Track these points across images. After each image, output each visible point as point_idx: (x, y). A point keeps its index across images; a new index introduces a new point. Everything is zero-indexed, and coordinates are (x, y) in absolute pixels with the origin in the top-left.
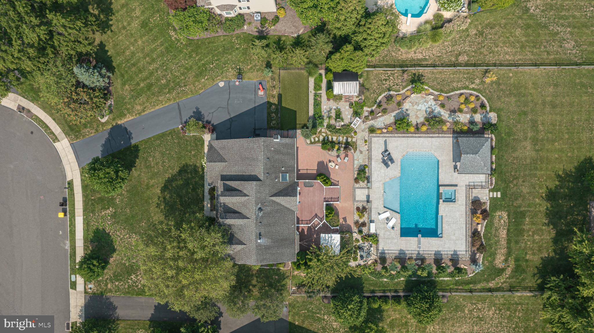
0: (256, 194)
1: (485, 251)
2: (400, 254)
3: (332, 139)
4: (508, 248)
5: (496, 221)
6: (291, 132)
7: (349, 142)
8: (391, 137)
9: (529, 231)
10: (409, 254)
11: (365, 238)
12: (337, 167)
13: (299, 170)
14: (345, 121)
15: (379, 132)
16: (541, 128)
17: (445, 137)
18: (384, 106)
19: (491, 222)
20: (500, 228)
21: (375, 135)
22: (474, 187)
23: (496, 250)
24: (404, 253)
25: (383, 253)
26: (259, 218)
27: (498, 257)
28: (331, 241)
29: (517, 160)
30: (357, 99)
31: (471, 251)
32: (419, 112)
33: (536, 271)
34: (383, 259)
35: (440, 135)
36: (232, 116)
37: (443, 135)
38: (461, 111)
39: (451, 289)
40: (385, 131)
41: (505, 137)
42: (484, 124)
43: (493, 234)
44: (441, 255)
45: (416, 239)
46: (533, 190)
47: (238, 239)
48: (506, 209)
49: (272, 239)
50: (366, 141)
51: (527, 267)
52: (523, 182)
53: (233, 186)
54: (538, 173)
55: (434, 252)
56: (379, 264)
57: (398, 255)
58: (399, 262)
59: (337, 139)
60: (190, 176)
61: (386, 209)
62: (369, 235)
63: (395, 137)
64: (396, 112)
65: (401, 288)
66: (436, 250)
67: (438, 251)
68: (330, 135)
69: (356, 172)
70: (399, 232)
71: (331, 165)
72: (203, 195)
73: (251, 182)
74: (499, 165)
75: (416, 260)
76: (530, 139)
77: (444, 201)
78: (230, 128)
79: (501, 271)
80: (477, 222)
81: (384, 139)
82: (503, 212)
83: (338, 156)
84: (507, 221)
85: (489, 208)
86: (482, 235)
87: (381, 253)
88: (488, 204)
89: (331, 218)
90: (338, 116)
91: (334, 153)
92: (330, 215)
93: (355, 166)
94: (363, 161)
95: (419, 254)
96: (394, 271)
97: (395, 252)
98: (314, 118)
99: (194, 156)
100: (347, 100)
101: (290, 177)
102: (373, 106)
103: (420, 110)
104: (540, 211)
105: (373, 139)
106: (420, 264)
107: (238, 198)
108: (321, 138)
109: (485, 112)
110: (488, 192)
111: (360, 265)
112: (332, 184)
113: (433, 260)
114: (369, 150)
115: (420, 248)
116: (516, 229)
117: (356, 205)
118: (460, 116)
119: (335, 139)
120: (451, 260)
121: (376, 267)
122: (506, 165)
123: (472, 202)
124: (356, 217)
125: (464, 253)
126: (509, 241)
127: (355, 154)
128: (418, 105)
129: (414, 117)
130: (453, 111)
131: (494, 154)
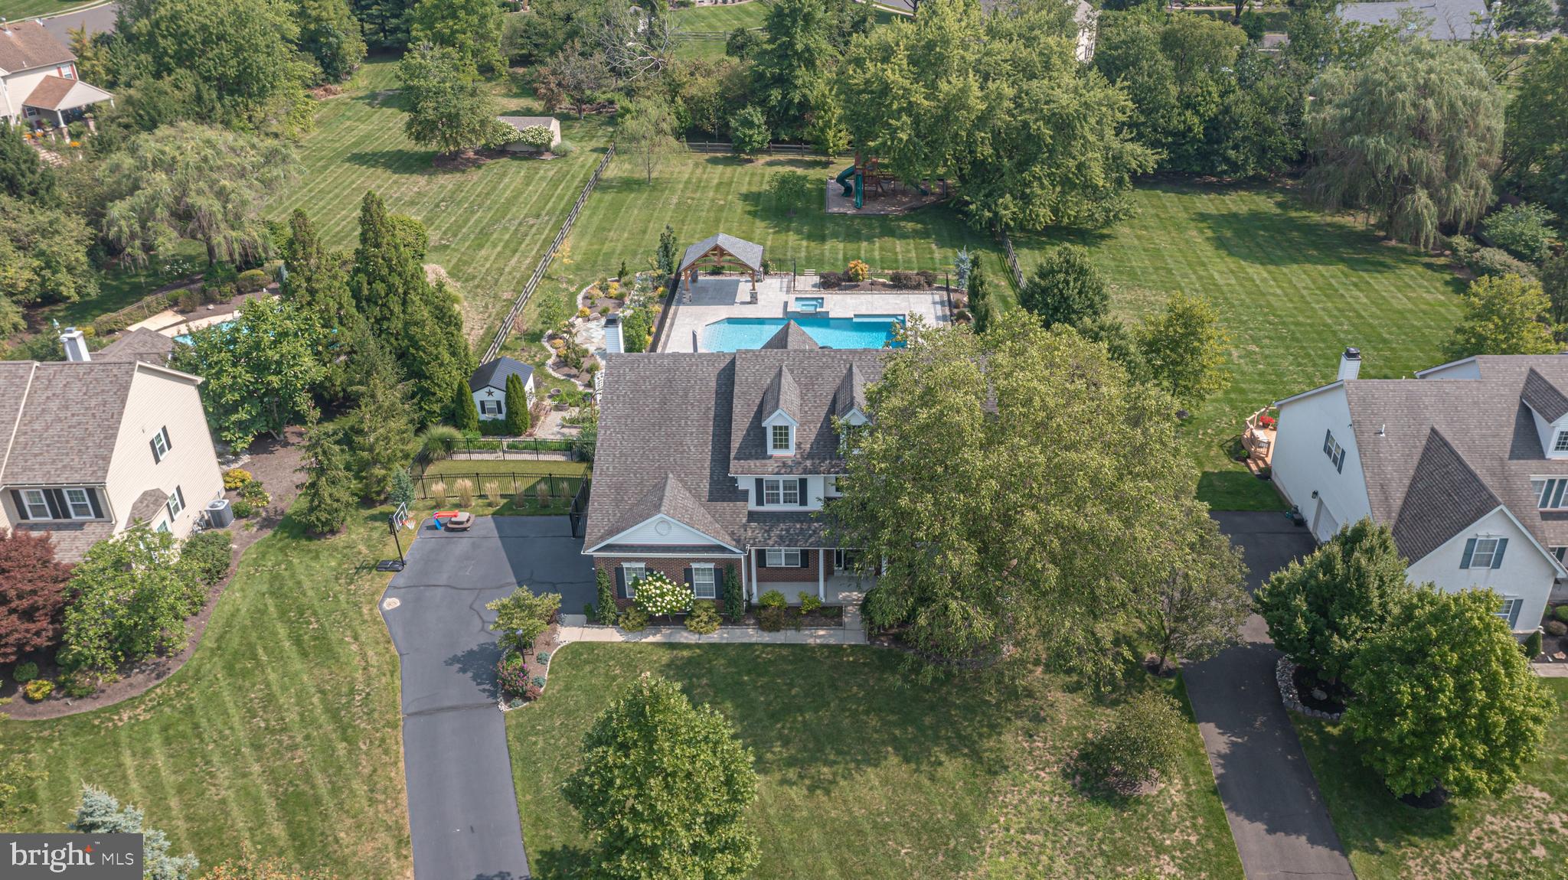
17: (676, 312)
22: (791, 287)
35: (670, 315)
37: (672, 312)
72: (782, 645)
110: (802, 277)
125: (934, 296)
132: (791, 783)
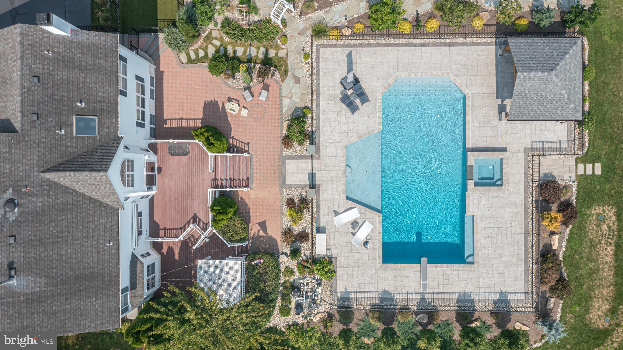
1: (568, 293)
2: (382, 300)
3: (235, 52)
4: (616, 284)
5: (591, 227)
6: (145, 39)
7: (270, 59)
8: (361, 45)
10: (403, 300)
11: (305, 267)
12: (244, 113)
13: (165, 121)
14: (260, 12)
15: (335, 34)
17: (479, 44)
19: (580, 229)
20: (600, 242)
21: (326, 42)
22: (543, 152)
23: (591, 289)
24: (392, 299)
25: (345, 298)
26: (7, 225)
27: (596, 304)
28: (221, 275)
31: (537, 294)
34: (345, 312)
35: (468, 40)
37: (474, 40)
40: (347, 32)
41: (610, 43)
42: (564, 13)
43: (585, 255)
44: (473, 301)
45: (416, 267)
48: (613, 201)
50: (307, 56)
55: (456, 297)
56: (336, 324)
57: (377, 301)
58: (379, 319)
59: (245, 52)
61: (350, 204)
62: (315, 261)
63: (370, 45)
66: (462, 291)
67: (465, 294)
68: (230, 43)
69: (285, 124)
70: (379, 252)
71: (231, 108)
74: (597, 104)
75: (417, 313)
77: (476, 184)
79: (602, 336)
80: (552, 229)
81: (347, 50)
82: (606, 208)
83: (248, 88)
84: (615, 227)
85: (577, 199)
86: (561, 258)
87: (342, 299)
88: (575, 188)
89: (225, 222)
91: (238, 81)
92: (220, 217)
93: (284, 110)
94: (301, 100)
95: (423, 299)
96: (369, 337)
97: (371, 295)
98: (193, 6)
101: (101, 125)
105: (322, 50)
106: (425, 321)
108: (211, 51)
110: (574, 163)
111: (295, 324)
112: (232, 149)
113: (454, 313)
114: (315, 75)
115: (424, 286)
117: (287, 194)
119: (240, 52)
120: (492, 313)
121: (330, 330)
122: (612, 104)
123: (540, 186)
124: (287, 222)
125: (522, 297)
126: (619, 271)
127: (283, 85)
129: (411, 1)
131: (587, 79)
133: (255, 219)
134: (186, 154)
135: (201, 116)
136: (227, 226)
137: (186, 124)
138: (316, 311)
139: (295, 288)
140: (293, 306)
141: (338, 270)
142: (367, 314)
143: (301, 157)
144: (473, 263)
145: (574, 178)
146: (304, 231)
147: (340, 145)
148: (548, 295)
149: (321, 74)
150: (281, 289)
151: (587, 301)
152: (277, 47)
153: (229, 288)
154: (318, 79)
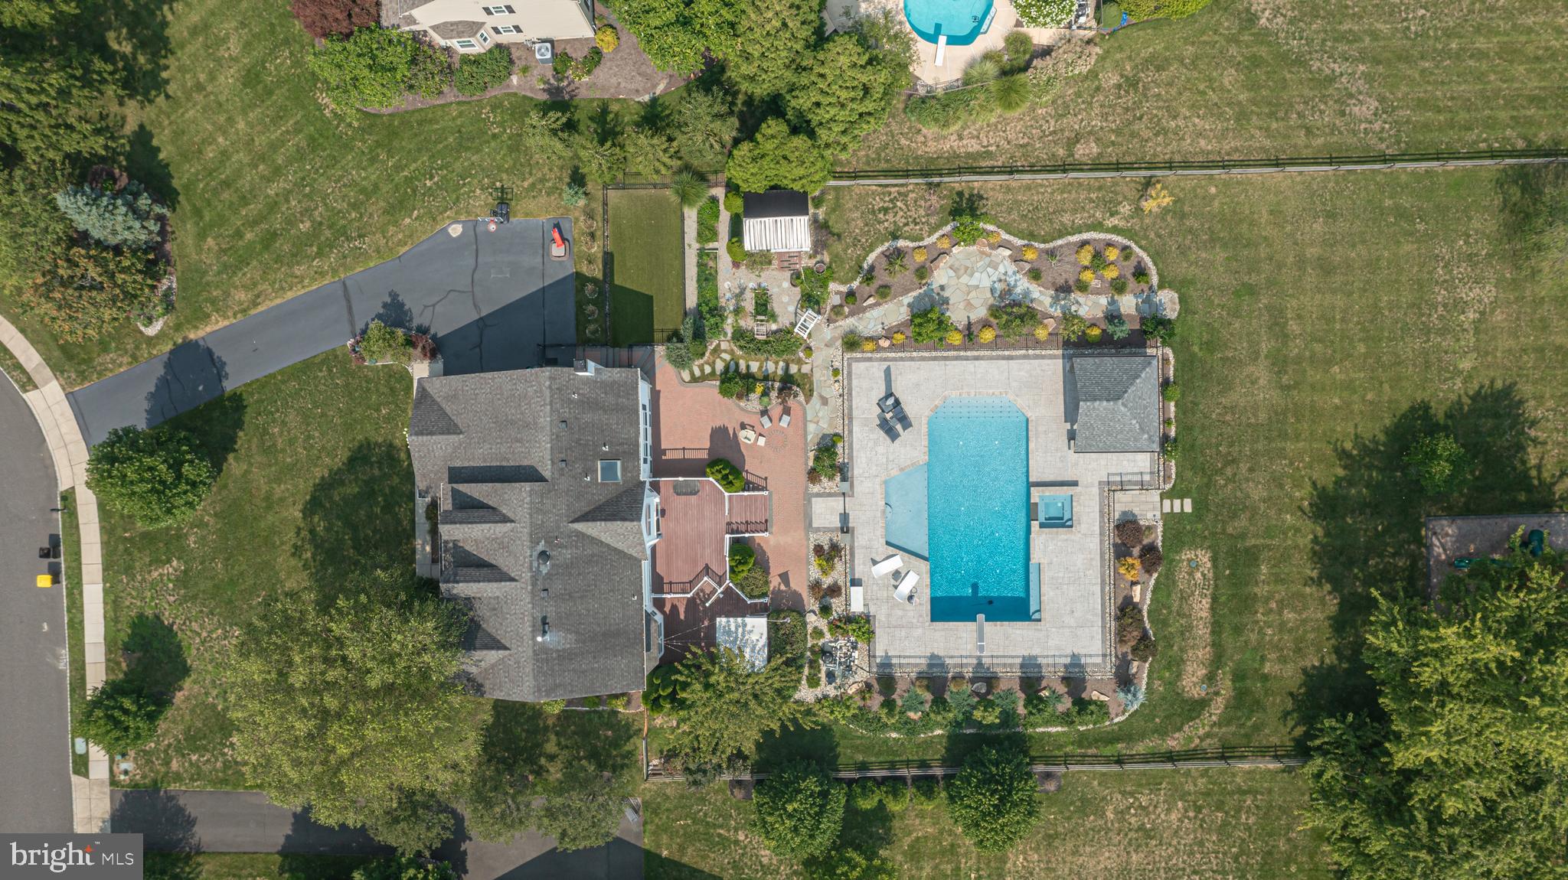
0: (531, 515)
1: (1154, 655)
2: (930, 666)
3: (748, 367)
4: (1214, 645)
5: (1182, 575)
6: (639, 352)
7: (792, 376)
8: (902, 359)
9: (1267, 600)
10: (956, 666)
11: (838, 627)
12: (762, 441)
13: (664, 452)
14: (780, 319)
15: (870, 346)
16: (1293, 327)
17: (1043, 357)
18: (882, 277)
19: (1167, 578)
20: (1193, 594)
21: (859, 355)
22: (1122, 486)
23: (1182, 650)
24: (943, 665)
25: (886, 664)
26: (540, 578)
27: (1189, 669)
28: (743, 635)
29: (1234, 414)
30: (811, 263)
31: (1117, 656)
32: (973, 294)
33: (1290, 705)
34: (886, 681)
35: (1030, 352)
36: (483, 314)
37: (1038, 352)
38: (1083, 287)
39: (1066, 755)
40: (885, 343)
41: (1200, 354)
42: (1143, 320)
43: (1175, 609)
44: (1039, 666)
45: (971, 626)
46: (1276, 492)
47: (490, 635)
48: (1207, 544)
49: (577, 633)
50: (836, 372)
51: (1266, 694)
52: (1251, 470)
53: (476, 495)
54: (1290, 446)
55: (1019, 661)
56: (876, 695)
57: (925, 668)
58: (928, 688)
59: (760, 367)
60: (376, 472)
61: (891, 550)
62: (850, 619)
63: (912, 359)
64: (915, 293)
65: (938, 757)
66: (1026, 654)
67: (1030, 657)
68: (742, 357)
69: (811, 455)
70: (926, 608)
71: (746, 437)
72: (413, 522)
73: (517, 485)
74: (1185, 428)
75: (973, 681)
76: (1266, 357)
77: (1042, 526)
78: (479, 346)
79: (1196, 707)
80: (1129, 577)
81: (885, 365)
82: (1199, 552)
83: (764, 412)
84: (1211, 575)
85: (1163, 541)
86: (1145, 614)
87: (881, 665)
88: (1160, 530)
89: (745, 574)
90: (763, 306)
91: (754, 402)
92: (741, 568)
93: (809, 437)
94: (830, 425)
95: (980, 665)
96: (916, 710)
97: (918, 661)
98: (699, 315)
99: (388, 419)
100: (786, 264)
101: (624, 469)
102: (854, 279)
103: (977, 287)
104: (1296, 547)
105: (855, 365)
106: (983, 691)
107: (486, 526)
108: (720, 366)
109: (1146, 289)
110: (1158, 498)
111: (825, 697)
112: (748, 486)
113: (1018, 681)
114: (846, 395)
115: (981, 648)
116: (1234, 596)
117: (814, 539)
118: (1081, 300)
119: (755, 367)
120: (1064, 679)
121: (869, 702)
122: (1203, 428)
123: (1117, 527)
124: (815, 573)
125: (1099, 660)
126: (1216, 627)
127: (808, 407)
128: (971, 275)
129: (962, 306)
130: (1064, 289)
131: (1170, 399)
132: (298, 534)
133: (775, 570)
134: (696, 493)
135: (708, 445)
136: (746, 578)
137: (689, 455)
138: (851, 681)
139: (825, 653)
140: (823, 675)
141: (877, 631)
142: (913, 683)
143: (830, 495)
144: (1039, 620)
145: (1158, 515)
146: (836, 583)
147: (878, 480)
148: (1130, 657)
149: (854, 393)
150: (808, 654)
151: (1178, 665)
152: (800, 362)
153: (753, 650)
154: (850, 400)
